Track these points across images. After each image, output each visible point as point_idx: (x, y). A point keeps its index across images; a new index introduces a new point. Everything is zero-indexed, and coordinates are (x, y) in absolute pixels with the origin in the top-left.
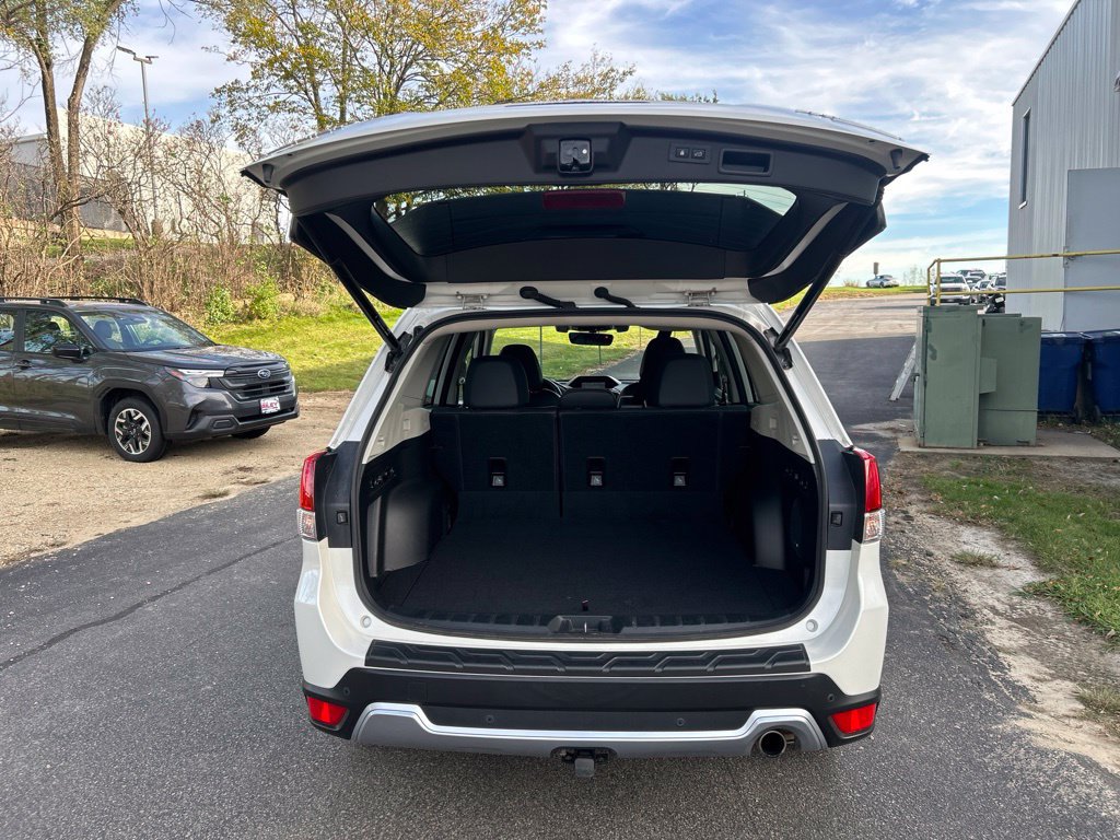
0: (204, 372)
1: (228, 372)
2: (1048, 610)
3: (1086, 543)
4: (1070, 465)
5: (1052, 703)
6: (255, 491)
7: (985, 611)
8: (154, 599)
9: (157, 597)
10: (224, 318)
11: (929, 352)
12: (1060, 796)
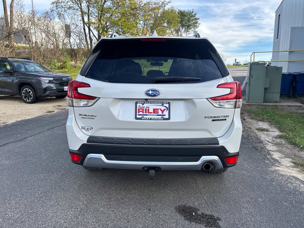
0: (48, 78)
1: (54, 79)
2: (283, 141)
3: (294, 125)
4: (288, 107)
5: (285, 163)
6: (62, 111)
7: (266, 142)
8: (31, 136)
9: (32, 136)
10: (55, 68)
11: (251, 76)
12: (288, 186)
